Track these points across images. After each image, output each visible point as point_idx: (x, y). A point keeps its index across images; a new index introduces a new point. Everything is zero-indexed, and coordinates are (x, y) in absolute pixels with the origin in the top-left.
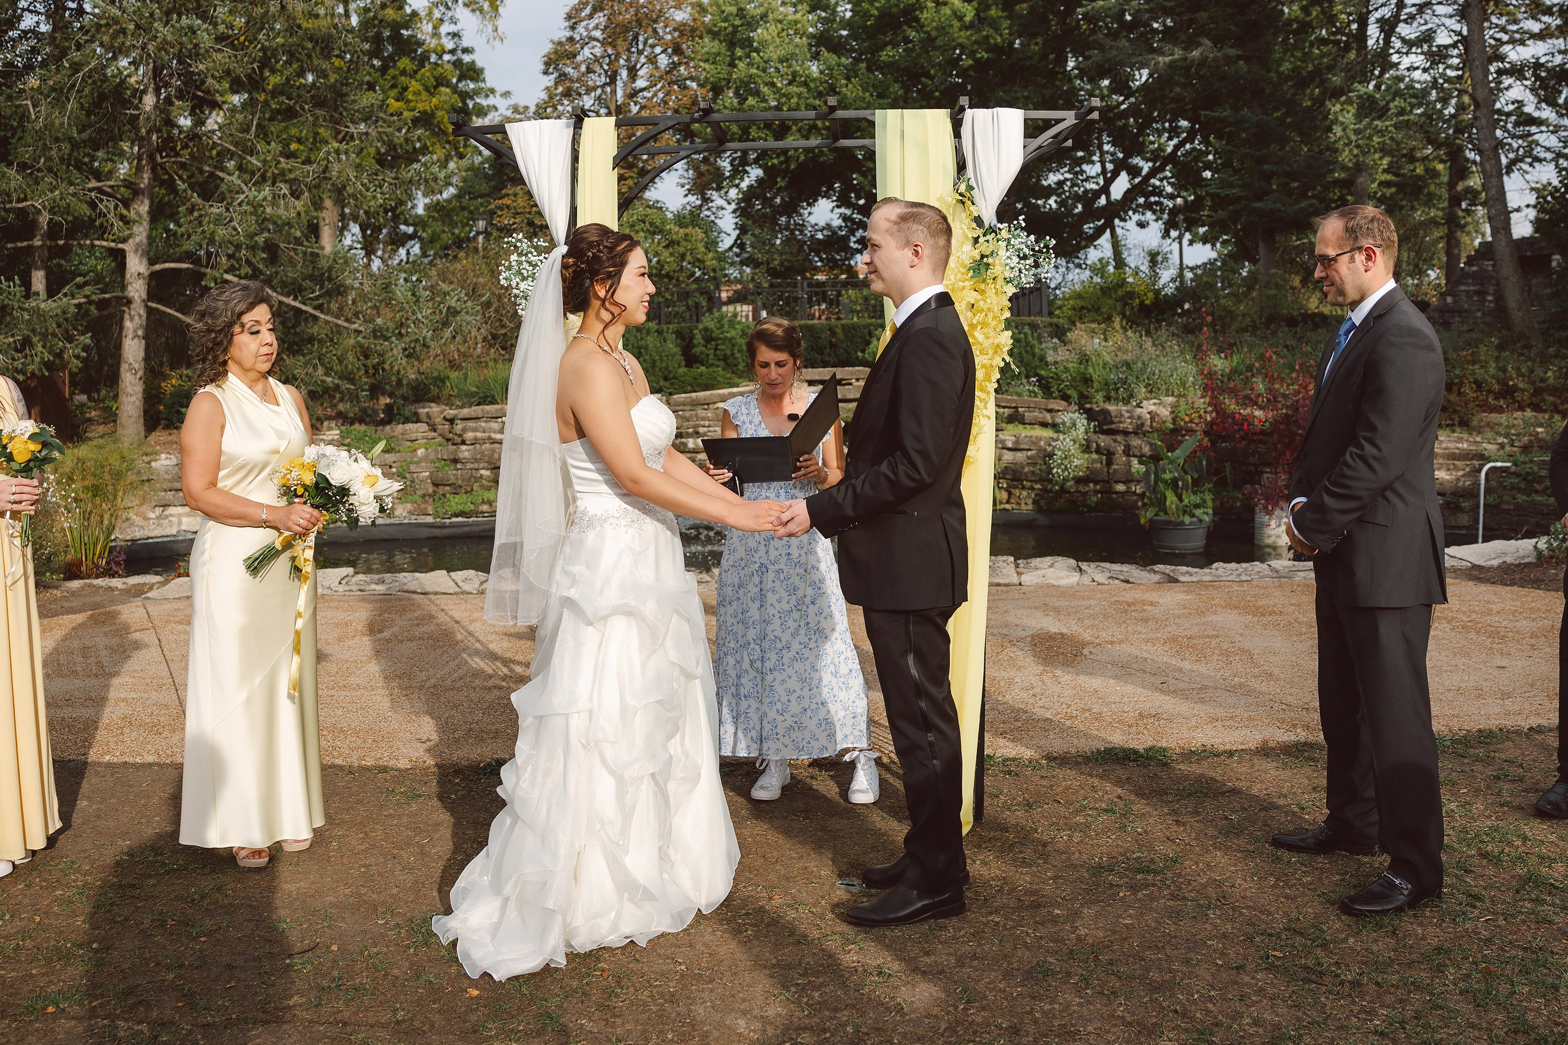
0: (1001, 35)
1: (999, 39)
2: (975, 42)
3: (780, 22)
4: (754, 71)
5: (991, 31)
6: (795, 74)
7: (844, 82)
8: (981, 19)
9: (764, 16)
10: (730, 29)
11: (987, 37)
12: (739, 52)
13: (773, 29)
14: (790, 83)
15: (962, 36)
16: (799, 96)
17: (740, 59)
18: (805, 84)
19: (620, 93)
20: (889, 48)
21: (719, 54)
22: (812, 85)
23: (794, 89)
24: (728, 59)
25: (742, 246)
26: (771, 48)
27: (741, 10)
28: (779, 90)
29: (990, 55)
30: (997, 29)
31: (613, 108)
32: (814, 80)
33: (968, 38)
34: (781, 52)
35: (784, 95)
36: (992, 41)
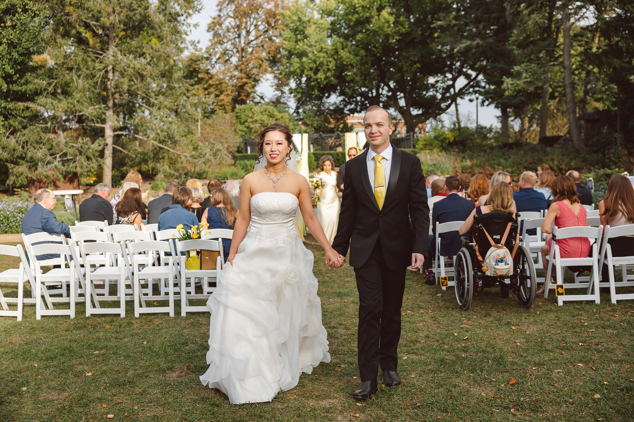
0: (405, 28)
1: (404, 30)
2: (394, 32)
3: (315, 23)
4: (305, 47)
5: (401, 27)
6: (322, 48)
7: (342, 51)
8: (396, 23)
9: (309, 21)
10: (295, 27)
11: (399, 30)
12: (299, 37)
13: (313, 27)
14: (320, 52)
15: (389, 31)
16: (324, 57)
17: (300, 40)
18: (326, 52)
19: (242, 41)
20: (360, 34)
21: (290, 38)
22: (329, 52)
23: (321, 54)
24: (294, 40)
25: (298, 113)
26: (312, 37)
27: (299, 18)
28: (316, 55)
29: (401, 37)
30: (403, 25)
31: (240, 50)
32: (329, 50)
33: (391, 31)
34: (316, 39)
35: (318, 57)
36: (401, 32)
